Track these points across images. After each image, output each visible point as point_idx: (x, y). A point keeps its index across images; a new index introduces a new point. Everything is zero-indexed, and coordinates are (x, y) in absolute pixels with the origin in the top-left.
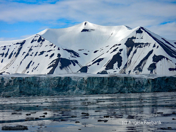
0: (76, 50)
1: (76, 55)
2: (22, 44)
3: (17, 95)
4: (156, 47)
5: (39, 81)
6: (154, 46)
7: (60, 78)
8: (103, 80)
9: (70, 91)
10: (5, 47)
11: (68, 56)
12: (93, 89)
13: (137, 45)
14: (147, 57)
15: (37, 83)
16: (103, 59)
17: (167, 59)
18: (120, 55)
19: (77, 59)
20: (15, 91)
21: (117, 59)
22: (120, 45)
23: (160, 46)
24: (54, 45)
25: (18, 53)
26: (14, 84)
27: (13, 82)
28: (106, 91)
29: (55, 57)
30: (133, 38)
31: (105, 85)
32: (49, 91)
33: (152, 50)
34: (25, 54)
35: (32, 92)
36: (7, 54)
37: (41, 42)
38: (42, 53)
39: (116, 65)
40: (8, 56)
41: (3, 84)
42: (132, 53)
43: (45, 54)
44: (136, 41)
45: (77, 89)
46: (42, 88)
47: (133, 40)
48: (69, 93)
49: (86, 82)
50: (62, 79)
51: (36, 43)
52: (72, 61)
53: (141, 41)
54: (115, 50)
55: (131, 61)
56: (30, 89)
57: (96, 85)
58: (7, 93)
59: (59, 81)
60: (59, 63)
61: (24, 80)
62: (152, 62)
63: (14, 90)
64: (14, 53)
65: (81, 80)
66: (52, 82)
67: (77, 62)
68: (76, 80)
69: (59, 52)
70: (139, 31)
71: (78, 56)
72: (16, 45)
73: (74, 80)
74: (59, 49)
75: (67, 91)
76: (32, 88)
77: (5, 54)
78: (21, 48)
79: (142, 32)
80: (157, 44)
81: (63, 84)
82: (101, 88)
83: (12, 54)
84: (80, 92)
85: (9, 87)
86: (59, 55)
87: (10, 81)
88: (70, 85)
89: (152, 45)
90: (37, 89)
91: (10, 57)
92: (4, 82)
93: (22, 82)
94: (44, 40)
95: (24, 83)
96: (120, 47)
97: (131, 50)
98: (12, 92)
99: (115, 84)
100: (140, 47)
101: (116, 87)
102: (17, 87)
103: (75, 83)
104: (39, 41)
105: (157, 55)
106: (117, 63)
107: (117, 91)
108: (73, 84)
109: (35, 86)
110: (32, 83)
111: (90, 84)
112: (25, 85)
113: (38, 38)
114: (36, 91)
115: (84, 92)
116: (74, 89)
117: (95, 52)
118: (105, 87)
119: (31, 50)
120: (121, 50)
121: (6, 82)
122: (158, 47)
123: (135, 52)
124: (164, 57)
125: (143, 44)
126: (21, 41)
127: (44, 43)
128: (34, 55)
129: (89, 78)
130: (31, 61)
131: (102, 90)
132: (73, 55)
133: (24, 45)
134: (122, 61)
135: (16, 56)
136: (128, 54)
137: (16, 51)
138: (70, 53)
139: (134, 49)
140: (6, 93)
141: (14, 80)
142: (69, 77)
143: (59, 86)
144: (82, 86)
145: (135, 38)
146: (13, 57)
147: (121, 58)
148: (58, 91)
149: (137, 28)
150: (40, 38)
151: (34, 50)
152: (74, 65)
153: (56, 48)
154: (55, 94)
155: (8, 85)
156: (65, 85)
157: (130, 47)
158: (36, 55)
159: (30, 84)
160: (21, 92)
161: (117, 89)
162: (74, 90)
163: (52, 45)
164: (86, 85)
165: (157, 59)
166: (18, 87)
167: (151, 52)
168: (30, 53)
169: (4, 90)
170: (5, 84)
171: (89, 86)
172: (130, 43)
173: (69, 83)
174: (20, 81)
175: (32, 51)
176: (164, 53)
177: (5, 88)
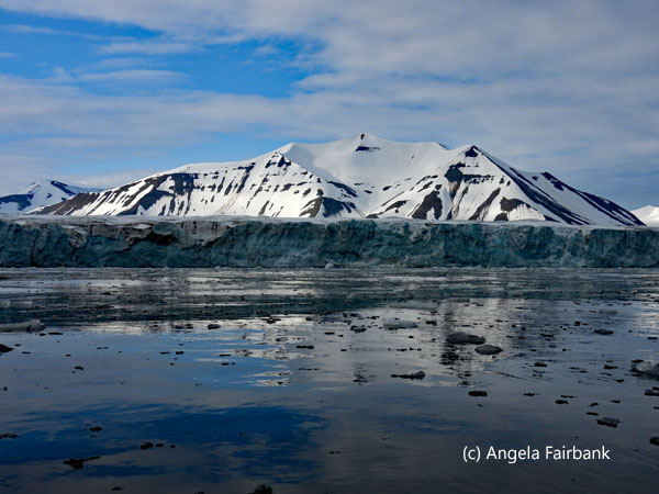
0: (351, 185)
1: (350, 192)
2: (249, 169)
3: (439, 262)
4: (506, 183)
5: (486, 235)
6: (502, 181)
7: (532, 228)
8: (625, 237)
9: (551, 259)
10: (217, 173)
11: (337, 194)
12: (603, 256)
13: (468, 178)
14: (489, 202)
15: (482, 238)
16: (405, 202)
17: (528, 206)
18: (438, 196)
19: (352, 200)
20: (434, 254)
21: (433, 201)
22: (435, 177)
23: (512, 181)
24: (309, 174)
25: (242, 186)
26: (433, 239)
27: (429, 234)
28: (630, 261)
29: (313, 195)
30: (460, 165)
31: (629, 247)
32: (508, 257)
33: (499, 190)
34: (256, 188)
35: (470, 257)
36: (221, 187)
37: (284, 166)
38: (287, 187)
39: (431, 213)
40: (223, 190)
41: (407, 237)
42: (459, 192)
43: (293, 189)
44: (465, 171)
45: (567, 254)
46: (492, 249)
47: (461, 169)
48: (550, 263)
49: (587, 240)
50: (536, 232)
51: (274, 169)
52: (344, 203)
53: (476, 172)
54: (426, 187)
55: (458, 208)
56: (468, 251)
57: (610, 246)
58: (417, 258)
59: (530, 236)
60: (322, 206)
61: (454, 230)
62: (500, 212)
63: (431, 252)
64: (233, 185)
65: (576, 235)
66: (515, 236)
67: (353, 205)
68: (564, 235)
69: (320, 186)
70: (471, 153)
71: (355, 196)
72: (238, 171)
73: (559, 234)
74: (319, 181)
75: (544, 258)
76: (471, 249)
77: (217, 185)
78: (247, 176)
79: (476, 155)
80: (507, 179)
81: (538, 243)
82: (621, 255)
83: (230, 187)
84: (572, 261)
85: (420, 244)
86: (320, 192)
87: (425, 232)
88: (551, 246)
89: (497, 180)
90: (481, 251)
91: (227, 193)
92: (411, 233)
93: (451, 236)
94: (289, 164)
95: (454, 237)
96: (436, 182)
97: (457, 187)
98: (428, 256)
99: (649, 246)
100: (475, 182)
101: (650, 254)
102: (438, 244)
103: (561, 240)
104: (280, 165)
105: (509, 198)
106: (432, 211)
107: (654, 262)
108: (558, 244)
109: (477, 244)
110: (471, 238)
111: (595, 245)
112: (457, 242)
113: (278, 160)
114: (480, 256)
115: (581, 263)
116: (559, 254)
117: (386, 189)
118: (628, 252)
119: (265, 180)
120: (438, 187)
121: (415, 234)
122: (509, 183)
123: (465, 192)
124: (522, 203)
125: (479, 176)
126: (247, 163)
127: (289, 168)
128: (272, 189)
129: (594, 231)
130: (268, 202)
131: (623, 259)
132: (345, 192)
133: (252, 172)
134: (441, 207)
135: (239, 191)
136: (453, 195)
137: (238, 181)
138: (339, 189)
139: (463, 185)
140: (415, 257)
141: (433, 230)
142: (549, 228)
143: (529, 246)
144: (578, 248)
145: (464, 165)
146: (233, 192)
147: (440, 201)
148: (526, 258)
149: (467, 147)
150: (283, 158)
151: (272, 181)
152: (350, 211)
153: (314, 179)
154: (522, 263)
155: (419, 240)
156: (542, 245)
157: (456, 183)
158: (276, 190)
159: (467, 239)
160: (447, 257)
161: (653, 258)
162: (559, 257)
163: (306, 173)
164: (587, 247)
165: (509, 205)
166: (441, 246)
167: (496, 193)
168: (265, 187)
169: (409, 250)
170: (412, 238)
171: (594, 249)
172: (454, 174)
173: (550, 242)
174: (447, 232)
175: (268, 184)
176: (521, 196)
177: (411, 246)
